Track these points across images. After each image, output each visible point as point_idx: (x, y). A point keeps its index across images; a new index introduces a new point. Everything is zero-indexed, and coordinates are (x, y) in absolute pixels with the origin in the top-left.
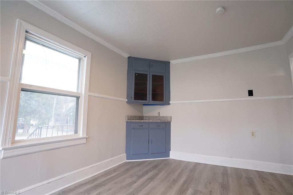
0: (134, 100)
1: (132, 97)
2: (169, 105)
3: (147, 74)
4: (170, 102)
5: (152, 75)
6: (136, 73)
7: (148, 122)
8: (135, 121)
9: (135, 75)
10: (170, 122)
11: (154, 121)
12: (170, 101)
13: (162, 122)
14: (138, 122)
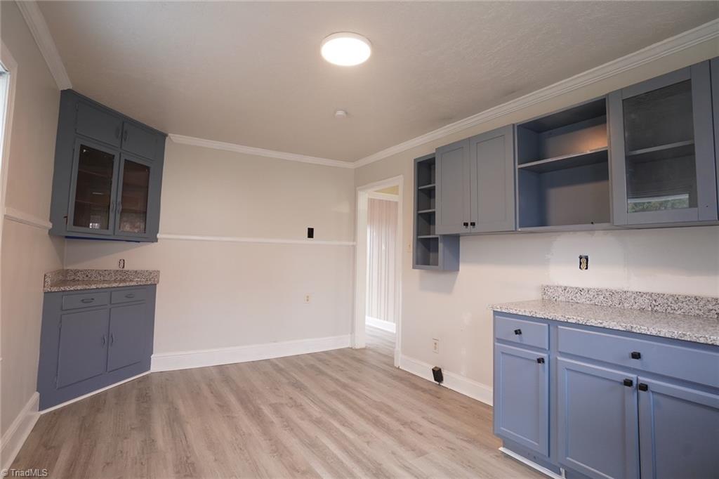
0: (74, 225)
1: (66, 217)
2: (155, 243)
3: (114, 156)
4: (158, 236)
5: (126, 160)
6: (83, 147)
7: (109, 288)
8: (72, 289)
9: (81, 150)
10: (156, 284)
11: (121, 285)
12: (158, 232)
13: (140, 285)
14: (81, 290)
